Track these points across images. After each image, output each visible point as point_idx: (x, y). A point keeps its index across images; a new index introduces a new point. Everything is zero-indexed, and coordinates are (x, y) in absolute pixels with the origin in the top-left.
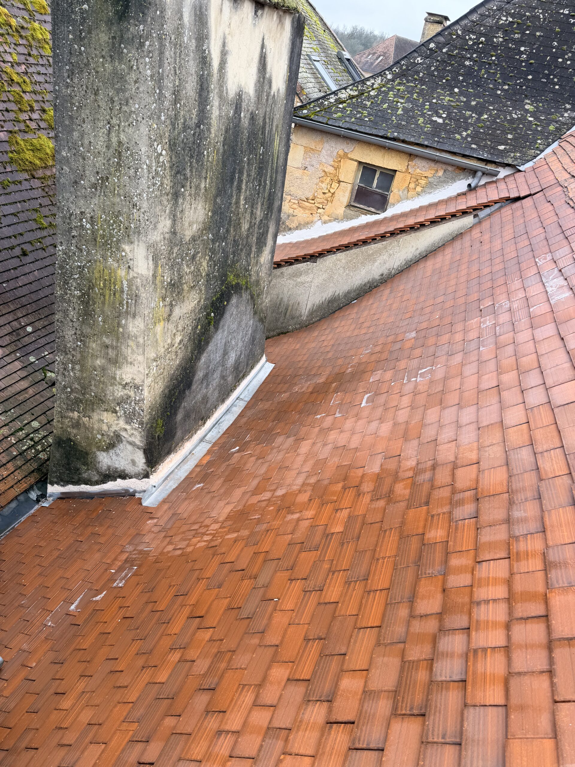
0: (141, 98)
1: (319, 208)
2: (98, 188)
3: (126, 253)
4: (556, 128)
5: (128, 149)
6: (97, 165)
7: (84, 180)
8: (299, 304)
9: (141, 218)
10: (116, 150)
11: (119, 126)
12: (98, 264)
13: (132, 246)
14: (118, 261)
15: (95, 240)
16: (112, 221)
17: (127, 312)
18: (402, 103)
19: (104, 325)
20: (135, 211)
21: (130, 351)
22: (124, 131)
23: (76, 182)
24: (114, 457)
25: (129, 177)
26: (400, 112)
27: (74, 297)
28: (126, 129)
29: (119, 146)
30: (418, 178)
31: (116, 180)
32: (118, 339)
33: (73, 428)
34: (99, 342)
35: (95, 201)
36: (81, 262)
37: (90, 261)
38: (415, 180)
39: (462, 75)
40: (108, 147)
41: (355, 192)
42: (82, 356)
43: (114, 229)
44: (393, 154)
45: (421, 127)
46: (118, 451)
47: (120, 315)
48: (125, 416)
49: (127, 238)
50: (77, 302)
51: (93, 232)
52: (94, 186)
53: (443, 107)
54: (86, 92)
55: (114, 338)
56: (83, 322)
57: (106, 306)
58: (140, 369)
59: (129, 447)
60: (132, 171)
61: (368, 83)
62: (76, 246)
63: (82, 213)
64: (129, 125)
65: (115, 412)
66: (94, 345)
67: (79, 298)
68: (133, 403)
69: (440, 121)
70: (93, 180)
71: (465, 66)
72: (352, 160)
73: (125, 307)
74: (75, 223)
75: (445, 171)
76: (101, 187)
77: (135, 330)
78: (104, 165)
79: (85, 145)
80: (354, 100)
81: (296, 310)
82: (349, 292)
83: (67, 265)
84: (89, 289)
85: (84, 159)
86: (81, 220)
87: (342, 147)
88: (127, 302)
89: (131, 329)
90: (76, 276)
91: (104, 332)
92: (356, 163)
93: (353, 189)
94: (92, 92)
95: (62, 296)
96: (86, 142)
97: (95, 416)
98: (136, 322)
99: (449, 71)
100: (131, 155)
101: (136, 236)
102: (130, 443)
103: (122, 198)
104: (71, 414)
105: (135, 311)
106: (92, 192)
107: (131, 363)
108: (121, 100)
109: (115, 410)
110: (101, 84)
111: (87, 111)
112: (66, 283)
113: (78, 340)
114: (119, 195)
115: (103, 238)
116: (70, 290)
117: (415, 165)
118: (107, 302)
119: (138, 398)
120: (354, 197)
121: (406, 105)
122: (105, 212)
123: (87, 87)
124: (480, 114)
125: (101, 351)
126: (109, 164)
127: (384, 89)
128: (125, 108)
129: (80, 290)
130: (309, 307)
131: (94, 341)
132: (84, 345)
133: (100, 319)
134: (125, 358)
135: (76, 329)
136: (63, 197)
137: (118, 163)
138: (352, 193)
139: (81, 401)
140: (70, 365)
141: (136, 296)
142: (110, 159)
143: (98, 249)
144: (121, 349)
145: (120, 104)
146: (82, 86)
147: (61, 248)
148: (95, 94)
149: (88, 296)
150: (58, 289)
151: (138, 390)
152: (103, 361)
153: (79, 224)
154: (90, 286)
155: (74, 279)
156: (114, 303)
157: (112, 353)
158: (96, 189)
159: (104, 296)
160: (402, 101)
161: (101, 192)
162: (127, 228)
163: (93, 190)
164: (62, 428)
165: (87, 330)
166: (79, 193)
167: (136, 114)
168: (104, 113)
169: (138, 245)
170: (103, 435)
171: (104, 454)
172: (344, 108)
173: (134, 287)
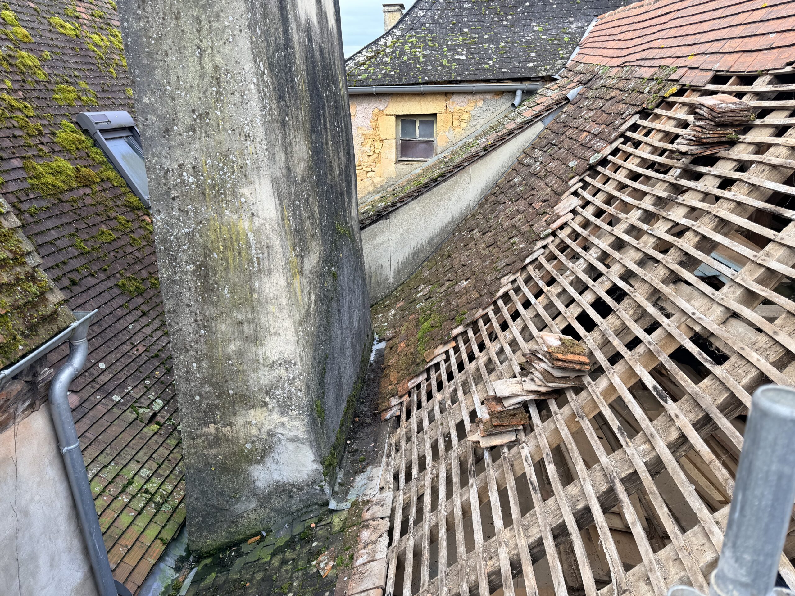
0: (234, 8)
1: (368, 172)
2: (197, 129)
3: (246, 198)
4: (570, 38)
5: (228, 71)
6: (191, 102)
7: (177, 125)
8: (381, 267)
9: (258, 150)
10: (212, 77)
11: (212, 48)
12: (212, 222)
13: (252, 187)
14: (237, 211)
15: (203, 194)
16: (221, 165)
17: (260, 271)
18: (420, 52)
19: (232, 297)
20: (249, 142)
21: (271, 318)
22: (219, 52)
23: (167, 130)
24: (273, 467)
25: (235, 105)
26: (422, 59)
27: (186, 274)
28: (222, 49)
29: (215, 72)
30: (460, 114)
31: (219, 113)
32: (253, 309)
33: (211, 447)
34: (229, 320)
35: (196, 145)
36: (189, 227)
37: (201, 222)
38: (457, 117)
39: (466, 16)
40: (202, 77)
41: (400, 147)
42: (209, 346)
43: (225, 173)
44: (429, 98)
45: (448, 67)
46: (277, 457)
47: (251, 278)
48: (279, 406)
49: (244, 179)
50: (192, 280)
51: (199, 186)
52: (192, 128)
53: (459, 46)
54: (164, 19)
55: (248, 309)
56: (204, 302)
57: (231, 271)
58: (288, 338)
59: (291, 446)
60: (237, 97)
61: (380, 43)
62: (179, 209)
63: (180, 166)
64: (225, 43)
65: (265, 404)
66: (223, 327)
67: (194, 273)
68: (286, 385)
69: (463, 57)
70: (189, 121)
71: (464, 9)
72: (389, 115)
73: (256, 265)
74: (173, 181)
75: (484, 100)
76: (200, 128)
77: (273, 290)
78: (200, 98)
79: (172, 83)
80: (373, 60)
81: (381, 274)
82: (432, 239)
83: (171, 236)
84: (205, 258)
85: (173, 99)
86: (181, 174)
87: (376, 106)
88: (258, 258)
89: (267, 290)
90: (185, 247)
91: (235, 305)
92: (394, 118)
93: (397, 145)
94: (171, 18)
95: (170, 278)
96: (173, 78)
97: (239, 421)
98: (274, 280)
99: (452, 16)
100: (232, 78)
101: (256, 172)
102: (292, 440)
103: (230, 132)
104: (205, 430)
105: (270, 266)
106: (191, 137)
107: (275, 334)
108: (209, 17)
109: (264, 402)
110: (181, 5)
111: (169, 42)
112: (173, 259)
113: (200, 328)
114: (225, 130)
115: (214, 189)
116: (180, 267)
117: (453, 103)
118: (231, 267)
119: (291, 376)
120: (399, 153)
121: (424, 52)
122: (210, 157)
123: (165, 14)
124: (498, 43)
125: (233, 332)
126: (206, 97)
127: (397, 45)
128: (216, 25)
129: (193, 263)
130: (393, 267)
131: (222, 322)
132: (210, 331)
133: (226, 291)
134: (267, 330)
135: (196, 314)
136: (153, 154)
137: (217, 92)
138: (397, 148)
139: (216, 407)
140: (194, 364)
141: (268, 247)
142: (206, 91)
143: (208, 204)
144: (259, 320)
145: (210, 22)
146: (157, 13)
147: (159, 218)
148: (177, 18)
149: (206, 267)
150: (164, 270)
151: (290, 366)
152: (238, 343)
153: (179, 180)
154: (205, 253)
155: (183, 251)
156: (241, 264)
157: (248, 330)
158: (194, 131)
159: (227, 260)
160: (420, 50)
161: (201, 133)
162: (242, 167)
163: (191, 133)
164: (196, 453)
165: (211, 311)
166: (173, 143)
167: (231, 28)
168: (191, 38)
169: (260, 184)
170: (253, 442)
171: (259, 467)
172: (366, 69)
173: (264, 237)
